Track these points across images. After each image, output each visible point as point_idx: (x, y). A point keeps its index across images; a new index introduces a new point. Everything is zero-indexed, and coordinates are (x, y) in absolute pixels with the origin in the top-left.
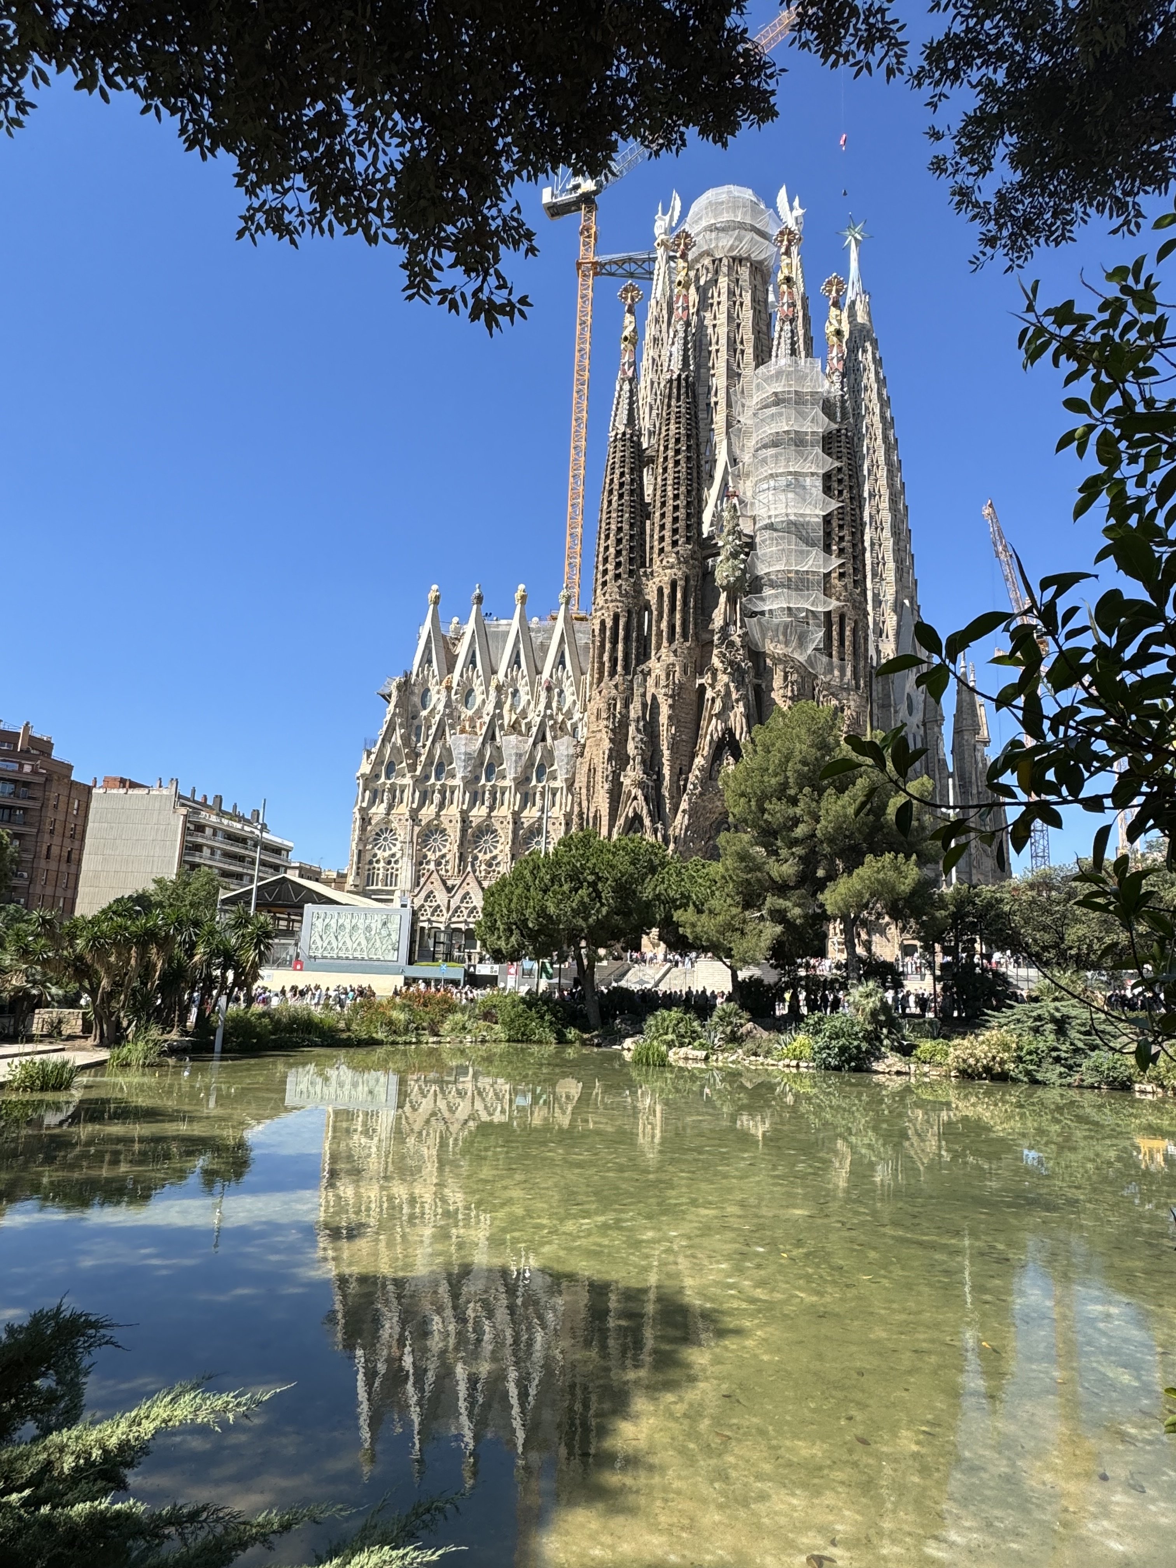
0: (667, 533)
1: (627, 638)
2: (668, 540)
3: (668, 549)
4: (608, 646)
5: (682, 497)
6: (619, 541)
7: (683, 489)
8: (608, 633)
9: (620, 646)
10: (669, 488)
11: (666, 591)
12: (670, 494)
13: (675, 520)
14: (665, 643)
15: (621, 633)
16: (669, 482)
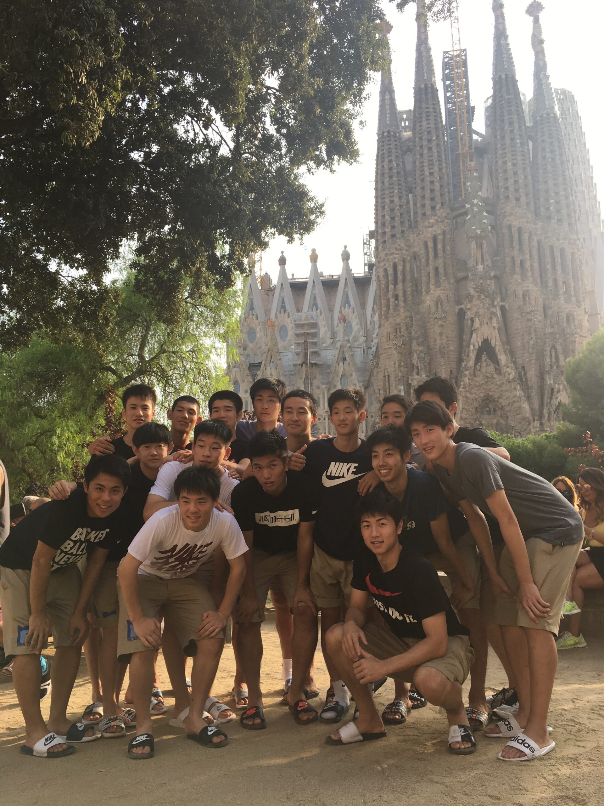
0: (428, 202)
1: (404, 280)
2: (428, 207)
3: (429, 212)
4: (391, 287)
5: (436, 174)
6: (392, 210)
7: (436, 168)
8: (390, 278)
9: (400, 286)
10: (426, 168)
11: (430, 244)
12: (427, 173)
13: (432, 191)
14: (432, 281)
15: (400, 277)
16: (426, 164)
